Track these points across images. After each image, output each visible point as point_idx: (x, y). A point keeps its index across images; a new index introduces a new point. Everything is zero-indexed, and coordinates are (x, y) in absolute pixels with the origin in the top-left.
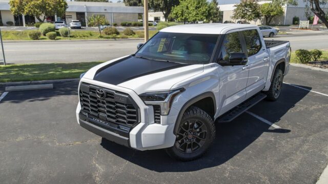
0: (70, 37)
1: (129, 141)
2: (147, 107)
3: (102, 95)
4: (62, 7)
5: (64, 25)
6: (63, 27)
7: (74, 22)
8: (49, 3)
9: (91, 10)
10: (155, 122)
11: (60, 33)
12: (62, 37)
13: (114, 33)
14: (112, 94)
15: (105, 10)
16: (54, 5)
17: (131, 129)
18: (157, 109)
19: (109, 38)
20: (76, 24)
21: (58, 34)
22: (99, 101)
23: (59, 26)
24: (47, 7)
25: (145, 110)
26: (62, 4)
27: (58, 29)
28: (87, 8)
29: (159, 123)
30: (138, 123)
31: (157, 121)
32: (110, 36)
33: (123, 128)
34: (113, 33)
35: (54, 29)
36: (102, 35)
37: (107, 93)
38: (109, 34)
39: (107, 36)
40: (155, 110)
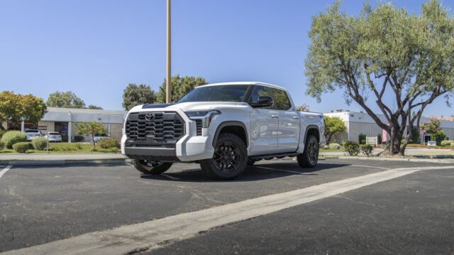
0: (49, 150)
1: (175, 151)
2: (191, 121)
3: (152, 118)
4: (39, 110)
5: (39, 135)
6: (37, 137)
7: (51, 134)
8: (20, 105)
9: (79, 119)
10: (198, 135)
11: (34, 145)
12: (35, 151)
13: (115, 146)
14: (161, 115)
15: (100, 119)
16: (27, 108)
17: (177, 140)
18: (199, 123)
19: (107, 152)
20: (54, 137)
21: (31, 147)
22: (147, 125)
23: (31, 136)
24: (16, 110)
25: (190, 123)
26: (40, 106)
27: (30, 141)
28: (72, 116)
29: (201, 135)
30: (183, 135)
31: (199, 133)
32: (108, 150)
33: (169, 142)
34: (112, 146)
35: (25, 140)
36: (97, 148)
37: (156, 115)
38: (106, 148)
39: (104, 150)
40: (197, 124)
